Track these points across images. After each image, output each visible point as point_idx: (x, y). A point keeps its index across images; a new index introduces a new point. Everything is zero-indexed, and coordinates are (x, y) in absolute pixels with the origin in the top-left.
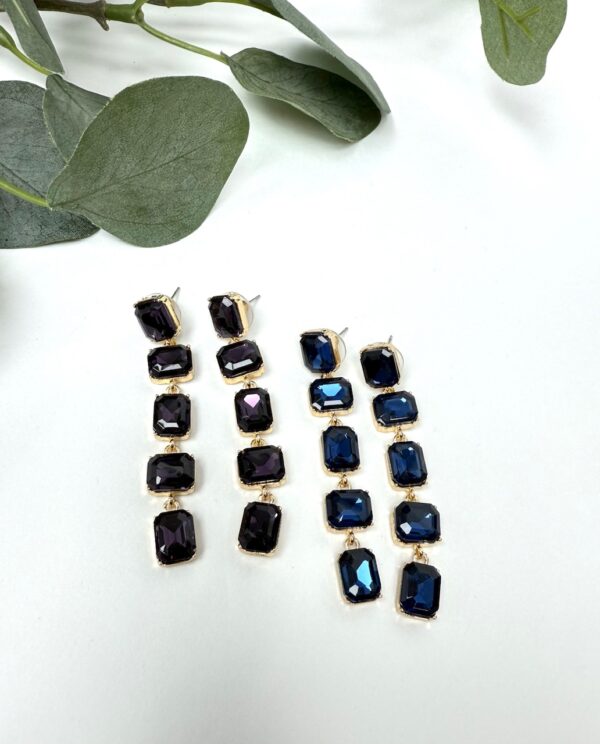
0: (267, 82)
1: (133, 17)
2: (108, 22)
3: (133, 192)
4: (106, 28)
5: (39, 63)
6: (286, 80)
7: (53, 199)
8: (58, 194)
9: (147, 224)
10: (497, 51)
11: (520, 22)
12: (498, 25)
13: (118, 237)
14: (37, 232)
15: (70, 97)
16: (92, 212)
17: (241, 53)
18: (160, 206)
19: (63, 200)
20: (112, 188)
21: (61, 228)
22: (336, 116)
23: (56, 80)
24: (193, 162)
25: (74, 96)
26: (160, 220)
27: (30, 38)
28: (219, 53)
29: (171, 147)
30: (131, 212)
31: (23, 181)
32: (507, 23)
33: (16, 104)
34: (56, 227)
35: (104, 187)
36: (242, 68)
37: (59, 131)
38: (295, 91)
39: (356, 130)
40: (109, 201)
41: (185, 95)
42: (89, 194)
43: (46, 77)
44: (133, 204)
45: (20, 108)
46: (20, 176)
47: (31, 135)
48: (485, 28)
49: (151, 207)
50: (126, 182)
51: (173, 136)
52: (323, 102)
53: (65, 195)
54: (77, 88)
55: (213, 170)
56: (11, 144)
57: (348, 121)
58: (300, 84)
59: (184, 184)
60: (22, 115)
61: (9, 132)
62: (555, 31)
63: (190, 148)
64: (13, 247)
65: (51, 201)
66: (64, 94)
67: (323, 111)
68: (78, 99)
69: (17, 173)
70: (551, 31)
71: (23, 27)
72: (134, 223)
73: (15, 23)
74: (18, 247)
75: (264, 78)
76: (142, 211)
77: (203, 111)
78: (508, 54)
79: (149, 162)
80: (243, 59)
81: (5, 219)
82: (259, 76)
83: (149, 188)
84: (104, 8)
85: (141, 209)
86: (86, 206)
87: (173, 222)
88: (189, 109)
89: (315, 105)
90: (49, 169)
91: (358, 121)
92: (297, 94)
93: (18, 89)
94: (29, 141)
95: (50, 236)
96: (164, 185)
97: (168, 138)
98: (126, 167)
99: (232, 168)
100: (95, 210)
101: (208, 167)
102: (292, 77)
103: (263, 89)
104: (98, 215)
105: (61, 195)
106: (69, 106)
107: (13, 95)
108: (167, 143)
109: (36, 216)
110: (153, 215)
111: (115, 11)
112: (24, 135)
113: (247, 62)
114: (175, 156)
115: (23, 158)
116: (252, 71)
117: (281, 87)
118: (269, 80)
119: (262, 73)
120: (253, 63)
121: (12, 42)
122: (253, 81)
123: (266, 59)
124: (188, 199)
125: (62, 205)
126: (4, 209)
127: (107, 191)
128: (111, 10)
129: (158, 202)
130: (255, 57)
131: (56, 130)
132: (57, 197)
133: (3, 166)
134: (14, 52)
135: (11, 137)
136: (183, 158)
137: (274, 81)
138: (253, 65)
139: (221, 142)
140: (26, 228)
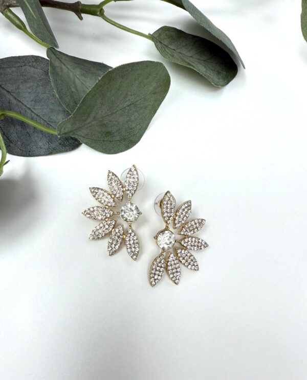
0: (174, 50)
1: (98, 13)
2: (83, 15)
3: (104, 124)
4: (81, 18)
5: (41, 39)
6: (183, 47)
7: (60, 132)
8: (63, 128)
9: (110, 141)
13: (94, 149)
14: (47, 146)
15: (60, 61)
16: (81, 136)
17: (158, 30)
18: (118, 130)
19: (66, 131)
20: (93, 123)
21: (60, 144)
22: (212, 70)
23: (52, 51)
24: (138, 106)
25: (63, 61)
26: (118, 138)
27: (35, 24)
28: (147, 34)
29: (127, 99)
30: (102, 135)
31: (37, 115)
33: (32, 69)
34: (57, 143)
35: (89, 123)
36: (161, 43)
37: (60, 88)
38: (189, 54)
39: (224, 79)
40: (90, 130)
41: (139, 71)
42: (80, 127)
43: (46, 49)
44: (103, 130)
45: (37, 72)
46: (35, 112)
47: (41, 87)
49: (113, 131)
50: (101, 119)
51: (130, 93)
52: (205, 61)
53: (67, 129)
54: (64, 54)
55: (148, 109)
56: (29, 93)
57: (219, 73)
58: (192, 49)
59: (133, 118)
60: (36, 76)
61: (28, 85)
63: (137, 99)
64: (34, 156)
65: (59, 132)
66: (57, 60)
67: (205, 67)
68: (65, 62)
69: (33, 110)
71: (31, 18)
72: (104, 141)
73: (25, 14)
74: (37, 156)
75: (172, 47)
76: (108, 134)
77: (147, 78)
79: (115, 108)
80: (160, 35)
81: (28, 138)
82: (169, 46)
83: (113, 121)
84: (80, 7)
86: (78, 133)
87: (125, 139)
88: (140, 78)
89: (201, 64)
90: (51, 107)
91: (225, 73)
92: (191, 57)
93: (33, 60)
94: (39, 90)
95: (54, 149)
96: (121, 119)
97: (127, 94)
98: (102, 112)
99: (158, 107)
100: (83, 135)
101: (146, 108)
102: (186, 45)
103: (173, 56)
104: (84, 137)
105: (64, 129)
106: (61, 68)
107: (30, 64)
108: (125, 97)
109: (45, 136)
110: (114, 136)
111: (87, 8)
112: (37, 87)
113: (162, 36)
114: (130, 103)
115: (37, 101)
116: (166, 44)
117: (182, 52)
118: (175, 48)
119: (171, 44)
120: (166, 37)
121: (25, 26)
122: (167, 50)
123: (172, 33)
124: (134, 126)
125: (65, 134)
126: (27, 132)
127: (90, 125)
128: (84, 8)
129: (117, 128)
130: (167, 32)
131: (57, 88)
132: (62, 130)
133: (25, 106)
134: (25, 32)
135: (29, 88)
136: (134, 104)
137: (177, 49)
138: (166, 39)
139: (154, 94)
140: (40, 144)
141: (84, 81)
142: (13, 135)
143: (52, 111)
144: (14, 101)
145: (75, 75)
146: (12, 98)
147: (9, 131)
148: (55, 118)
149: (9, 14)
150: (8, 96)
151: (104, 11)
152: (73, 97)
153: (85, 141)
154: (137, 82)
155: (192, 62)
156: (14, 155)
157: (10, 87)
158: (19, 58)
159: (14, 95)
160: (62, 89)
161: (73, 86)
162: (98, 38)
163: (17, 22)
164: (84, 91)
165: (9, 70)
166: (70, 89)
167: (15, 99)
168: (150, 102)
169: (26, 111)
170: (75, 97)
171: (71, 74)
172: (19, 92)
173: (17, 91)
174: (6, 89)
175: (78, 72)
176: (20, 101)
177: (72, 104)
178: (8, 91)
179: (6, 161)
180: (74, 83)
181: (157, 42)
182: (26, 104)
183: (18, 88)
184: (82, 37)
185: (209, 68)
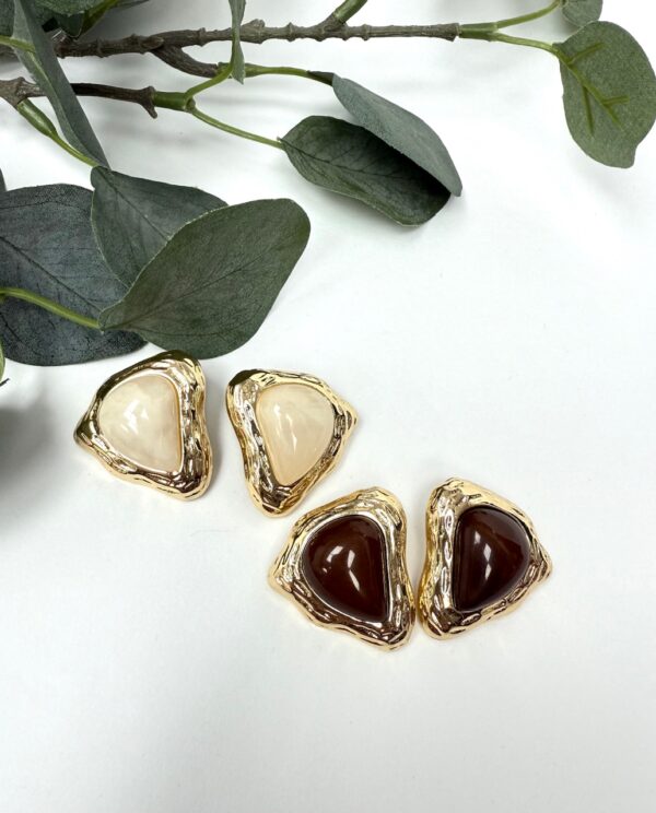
0: (328, 162)
1: (185, 106)
2: (157, 109)
3: (187, 307)
4: (154, 115)
6: (346, 152)
7: (105, 324)
8: (110, 318)
9: (200, 335)
10: (580, 125)
11: (607, 106)
12: (582, 100)
14: (85, 346)
15: (116, 189)
16: (144, 329)
17: (297, 126)
18: (214, 315)
19: (116, 323)
20: (165, 307)
22: (401, 193)
23: (102, 173)
24: (250, 273)
25: (120, 189)
26: (215, 329)
28: (275, 140)
29: (228, 263)
30: (184, 325)
31: (68, 289)
32: (592, 103)
33: (61, 207)
34: (104, 340)
35: (158, 307)
36: (300, 151)
37: (110, 244)
38: (356, 166)
39: (424, 207)
40: (162, 318)
42: (142, 315)
43: (91, 168)
44: (186, 317)
45: (70, 211)
46: (65, 283)
47: (76, 238)
48: (567, 98)
49: (205, 318)
50: (181, 299)
51: (232, 254)
52: (387, 176)
53: (117, 319)
55: (271, 275)
56: (55, 249)
57: (415, 198)
58: (362, 156)
59: (241, 292)
60: (67, 218)
61: (53, 236)
62: (645, 125)
63: (248, 260)
64: (60, 364)
65: (102, 325)
66: (109, 188)
67: (387, 188)
68: (124, 191)
69: (62, 281)
70: (641, 125)
74: (65, 364)
75: (324, 156)
76: (196, 323)
77: (263, 226)
78: (592, 132)
79: (205, 279)
80: (300, 135)
81: (51, 331)
82: (318, 156)
83: (204, 301)
84: (153, 97)
85: (195, 321)
86: (139, 325)
87: (228, 330)
88: (248, 228)
89: (379, 183)
90: (95, 273)
91: (426, 196)
92: (361, 171)
93: (63, 192)
94: (75, 243)
95: (98, 351)
96: (219, 297)
97: (226, 256)
98: (181, 288)
100: (147, 327)
101: (265, 274)
102: (353, 147)
103: (323, 175)
104: (150, 331)
105: (113, 319)
106: (116, 205)
107: (57, 199)
108: (223, 260)
110: (207, 326)
111: (164, 99)
112: (69, 238)
113: (304, 138)
114: (233, 269)
115: (68, 263)
116: (310, 152)
117: (343, 164)
118: (329, 158)
119: (321, 151)
120: (311, 139)
121: (54, 129)
122: (312, 165)
123: (325, 129)
124: (244, 305)
125: (113, 327)
126: (49, 321)
127: (160, 309)
128: (160, 98)
129: (213, 312)
130: (314, 128)
131: (105, 245)
132: (109, 321)
133: (47, 273)
134: (54, 139)
135: (55, 241)
136: (241, 270)
137: (334, 159)
138: (311, 142)
139: (279, 249)
140: (73, 341)
141: (157, 224)
142: (23, 327)
143: (96, 280)
144: (27, 266)
145: (142, 214)
146: (23, 260)
147: (16, 320)
148: (101, 293)
149: (27, 110)
150: (16, 256)
151: (194, 103)
152: (133, 258)
153: (151, 338)
154: (243, 234)
155: (361, 181)
156: (24, 363)
157: (20, 241)
158: (38, 189)
159: (27, 253)
160: (113, 246)
161: (134, 236)
162: (187, 142)
163: (41, 122)
164: (156, 243)
165: (18, 210)
166: (129, 242)
167: (29, 260)
168: (273, 263)
169: (48, 282)
170: (137, 258)
171: (134, 212)
172: (36, 249)
173: (34, 246)
174: (13, 243)
175: (147, 208)
176: (38, 265)
177: (130, 270)
178: (15, 248)
179: (3, 380)
180: (139, 230)
181: (292, 152)
182: (47, 269)
183: (36, 241)
184: (161, 139)
185: (396, 189)
